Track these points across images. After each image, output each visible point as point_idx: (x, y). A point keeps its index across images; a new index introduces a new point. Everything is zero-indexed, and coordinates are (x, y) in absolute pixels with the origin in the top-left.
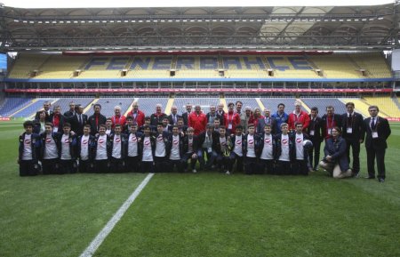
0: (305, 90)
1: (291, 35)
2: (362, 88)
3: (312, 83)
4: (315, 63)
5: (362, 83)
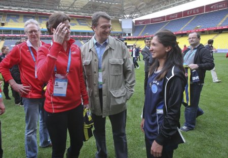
0: (85, 36)
1: (77, 6)
3: (88, 33)
4: (90, 23)
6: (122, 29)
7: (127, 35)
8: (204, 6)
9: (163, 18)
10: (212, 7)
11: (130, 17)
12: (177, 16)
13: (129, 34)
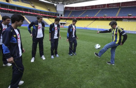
0: (27, 12)
2: (48, 15)
3: (30, 9)
4: (32, 2)
5: (48, 13)
6: (57, 11)
7: (60, 15)
8: (106, 4)
9: (83, 8)
10: (110, 5)
11: (62, 4)
12: (91, 8)
13: (61, 15)
